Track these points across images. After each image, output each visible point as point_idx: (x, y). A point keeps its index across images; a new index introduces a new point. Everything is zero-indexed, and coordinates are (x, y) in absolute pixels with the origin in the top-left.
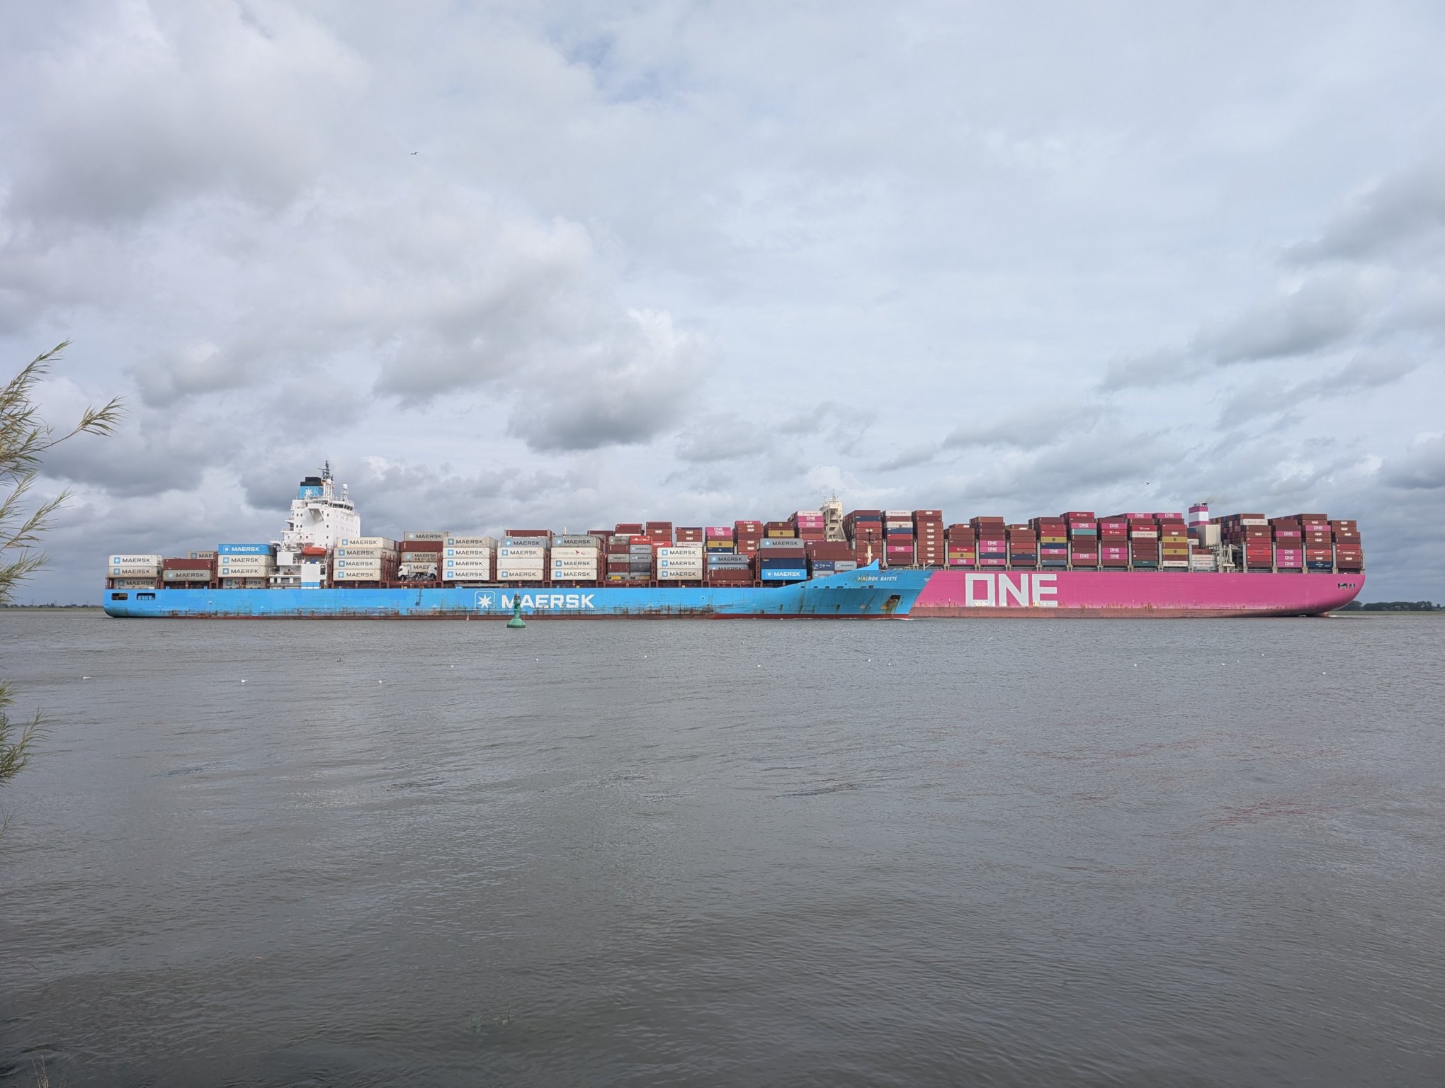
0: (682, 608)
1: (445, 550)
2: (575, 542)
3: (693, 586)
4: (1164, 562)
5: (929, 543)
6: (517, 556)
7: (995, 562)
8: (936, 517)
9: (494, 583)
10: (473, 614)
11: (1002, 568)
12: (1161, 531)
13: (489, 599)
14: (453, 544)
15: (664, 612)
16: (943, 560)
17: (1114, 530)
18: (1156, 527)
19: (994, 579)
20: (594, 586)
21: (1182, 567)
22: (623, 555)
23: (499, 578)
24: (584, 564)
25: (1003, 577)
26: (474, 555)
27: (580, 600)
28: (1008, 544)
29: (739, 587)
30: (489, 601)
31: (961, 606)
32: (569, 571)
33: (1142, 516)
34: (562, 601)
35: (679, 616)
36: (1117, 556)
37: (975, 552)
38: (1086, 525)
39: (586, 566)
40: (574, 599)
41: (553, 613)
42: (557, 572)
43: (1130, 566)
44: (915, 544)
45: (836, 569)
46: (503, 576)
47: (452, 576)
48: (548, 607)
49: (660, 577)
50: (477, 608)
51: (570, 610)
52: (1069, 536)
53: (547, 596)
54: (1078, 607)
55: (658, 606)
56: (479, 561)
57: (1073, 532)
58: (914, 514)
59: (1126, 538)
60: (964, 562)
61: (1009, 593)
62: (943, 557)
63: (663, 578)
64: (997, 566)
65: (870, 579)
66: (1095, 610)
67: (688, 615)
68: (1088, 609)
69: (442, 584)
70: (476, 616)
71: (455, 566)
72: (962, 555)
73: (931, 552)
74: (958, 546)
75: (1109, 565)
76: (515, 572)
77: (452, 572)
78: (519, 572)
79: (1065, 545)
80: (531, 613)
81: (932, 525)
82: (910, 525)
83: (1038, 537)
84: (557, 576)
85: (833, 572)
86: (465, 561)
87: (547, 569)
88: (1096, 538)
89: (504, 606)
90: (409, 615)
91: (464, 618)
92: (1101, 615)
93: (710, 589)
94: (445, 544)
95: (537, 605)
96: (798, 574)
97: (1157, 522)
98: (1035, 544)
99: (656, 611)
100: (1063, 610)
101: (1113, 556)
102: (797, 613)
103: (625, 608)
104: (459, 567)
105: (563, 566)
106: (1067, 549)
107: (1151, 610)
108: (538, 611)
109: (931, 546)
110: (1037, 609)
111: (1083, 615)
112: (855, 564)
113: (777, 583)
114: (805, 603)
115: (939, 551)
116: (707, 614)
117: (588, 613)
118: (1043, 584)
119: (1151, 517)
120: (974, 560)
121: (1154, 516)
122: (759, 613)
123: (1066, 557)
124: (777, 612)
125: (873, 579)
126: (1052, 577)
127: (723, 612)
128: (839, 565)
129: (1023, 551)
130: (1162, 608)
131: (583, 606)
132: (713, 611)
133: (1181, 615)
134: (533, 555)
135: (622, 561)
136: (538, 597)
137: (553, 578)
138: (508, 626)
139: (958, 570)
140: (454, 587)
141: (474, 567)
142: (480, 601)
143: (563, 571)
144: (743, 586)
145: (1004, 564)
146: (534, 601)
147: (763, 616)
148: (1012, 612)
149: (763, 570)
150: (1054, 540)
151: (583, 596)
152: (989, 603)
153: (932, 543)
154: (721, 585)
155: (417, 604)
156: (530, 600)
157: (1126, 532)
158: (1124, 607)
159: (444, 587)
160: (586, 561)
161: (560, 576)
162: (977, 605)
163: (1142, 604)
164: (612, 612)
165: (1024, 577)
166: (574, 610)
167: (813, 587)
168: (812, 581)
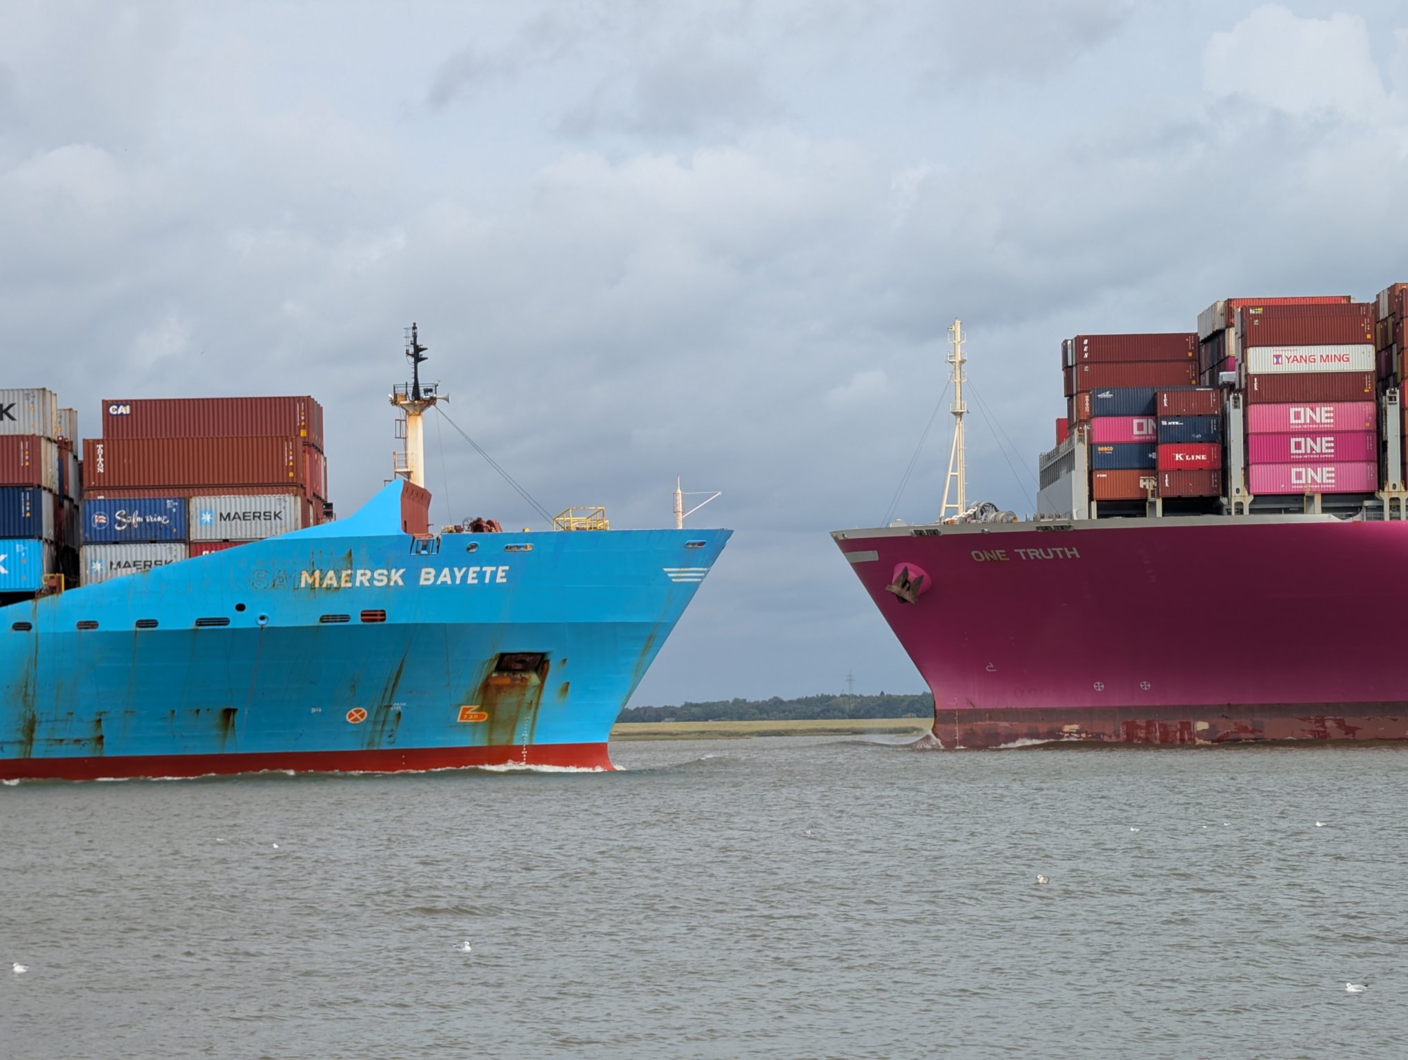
45: (196, 534)
65: (359, 577)
85: (179, 549)
114: (44, 706)
125: (381, 578)
167: (73, 628)
168: (67, 595)
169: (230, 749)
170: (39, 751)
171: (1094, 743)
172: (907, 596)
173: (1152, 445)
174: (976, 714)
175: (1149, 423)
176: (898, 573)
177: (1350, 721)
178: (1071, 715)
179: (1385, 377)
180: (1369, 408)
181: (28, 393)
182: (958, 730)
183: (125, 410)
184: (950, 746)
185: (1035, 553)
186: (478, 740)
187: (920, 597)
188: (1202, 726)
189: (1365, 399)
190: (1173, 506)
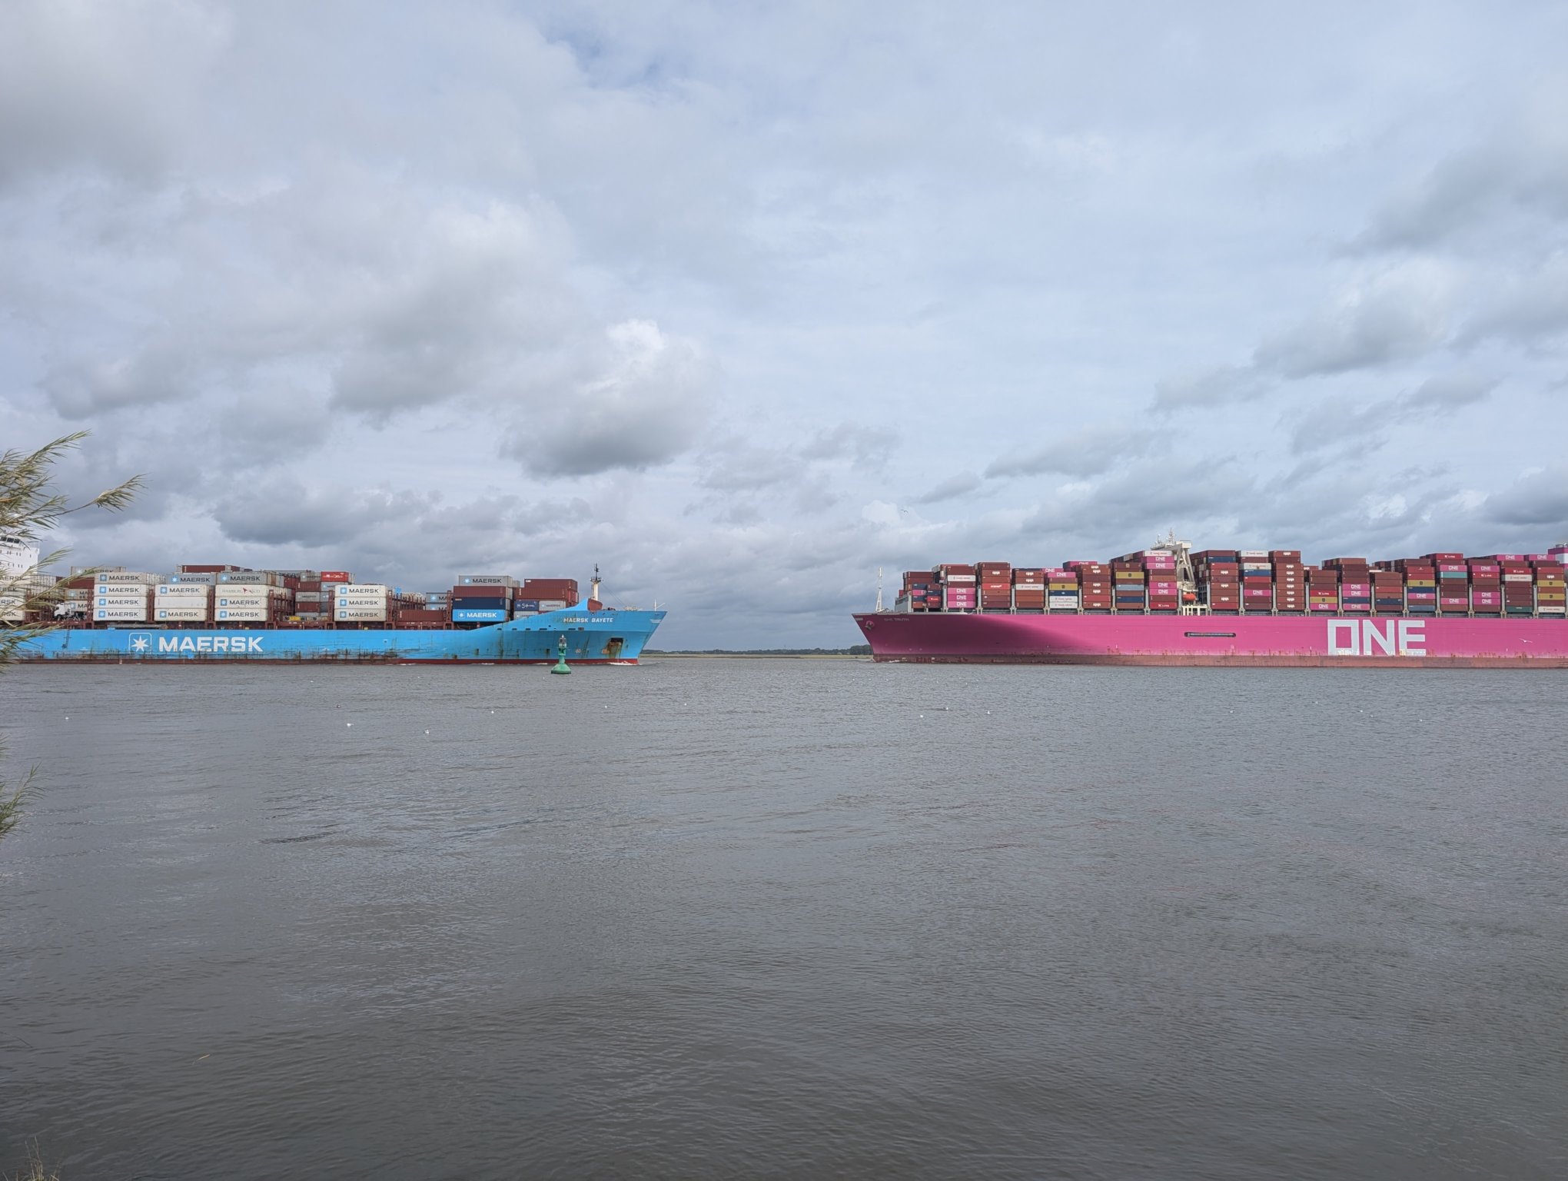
0: (362, 652)
1: (97, 588)
2: (243, 579)
3: (376, 628)
4: (1540, 608)
5: (1289, 586)
6: (177, 593)
7: (1358, 607)
8: (1295, 558)
9: (151, 624)
10: (127, 657)
11: (1366, 613)
12: (1536, 574)
13: (145, 641)
14: (105, 580)
15: (342, 657)
16: (1303, 605)
17: (1486, 573)
18: (1530, 570)
19: (1358, 626)
20: (263, 628)
21: (1558, 614)
22: (313, 594)
23: (157, 618)
24: (252, 603)
25: (1368, 623)
26: (129, 593)
27: (247, 643)
28: (1373, 588)
29: (429, 629)
30: (145, 643)
31: (1324, 655)
32: (235, 611)
33: (1513, 558)
34: (226, 644)
35: (359, 661)
36: (1489, 602)
37: (1338, 597)
38: (1456, 568)
39: (254, 606)
40: (241, 641)
41: (217, 657)
42: (221, 612)
43: (1503, 612)
44: (1274, 587)
45: (540, 610)
46: (161, 616)
47: (104, 616)
48: (210, 650)
49: (337, 618)
50: (132, 651)
51: (235, 654)
52: (1438, 580)
53: (210, 639)
54: (1448, 656)
55: (335, 649)
56: (135, 599)
57: (1442, 575)
58: (1271, 554)
59: (1498, 581)
60: (1326, 607)
61: (1374, 640)
62: (1303, 602)
63: (341, 619)
64: (1360, 611)
65: (578, 620)
66: (1467, 659)
67: (368, 660)
68: (1459, 658)
69: (93, 625)
70: (130, 660)
71: (107, 605)
72: (1324, 600)
73: (1291, 596)
74: (1320, 590)
75: (1481, 611)
76: (174, 611)
77: (104, 612)
78: (179, 611)
79: (1434, 589)
80: (191, 657)
81: (1292, 566)
82: (1268, 566)
83: (1405, 580)
84: (221, 617)
85: (537, 613)
86: (119, 599)
87: (211, 609)
88: (1466, 581)
89: (161, 649)
90: (56, 658)
91: (116, 662)
92: (1472, 665)
93: (393, 632)
94: (96, 581)
95: (199, 649)
96: (494, 615)
97: (1530, 564)
98: (1401, 588)
99: (333, 656)
100: (1432, 659)
101: (1485, 602)
102: (498, 658)
103: (297, 652)
104: (112, 605)
105: (229, 605)
106: (1436, 593)
107: (1526, 660)
108: (199, 655)
109: (1290, 590)
110: (1404, 658)
111: (1454, 664)
112: (563, 603)
113: (470, 625)
114: (505, 647)
115: (1299, 595)
116: (390, 659)
117: (255, 657)
118: (1410, 631)
119: (1523, 558)
120: (1336, 605)
121: (1526, 557)
122: (451, 658)
123: (1434, 602)
124: (473, 657)
125: (583, 620)
126: (1420, 624)
127: (408, 657)
128: (543, 605)
129: (1389, 595)
130: (1538, 657)
131: (250, 650)
132: (396, 656)
133: (1558, 665)
134: (195, 593)
135: (311, 599)
136: (200, 639)
137: (217, 618)
138: (552, 672)
139: (1319, 616)
140: (107, 628)
141: (129, 605)
142: (135, 643)
143: (228, 611)
144: (434, 628)
145: (1369, 609)
146: (195, 644)
147: (456, 661)
148: (1378, 662)
149: (454, 611)
150: (1421, 583)
151: (251, 639)
152: (1353, 651)
153: (1292, 586)
154: (409, 628)
155: (64, 646)
156: (191, 643)
157: (1498, 575)
158: (1497, 656)
159: (95, 629)
160: (255, 599)
161: (225, 616)
162: (1341, 654)
163: (1516, 653)
164: (283, 657)
165: (1390, 624)
166: (241, 654)
167: (511, 630)
168: (510, 622)
169: (549, 658)
170: (504, 658)
171: (909, 662)
172: (870, 628)
173: (926, 596)
174: (883, 655)
175: (925, 591)
176: (867, 623)
177: (966, 658)
178: (904, 656)
179: (978, 583)
180: (974, 589)
181: (504, 577)
182: (879, 658)
183: (529, 581)
184: (877, 662)
185: (899, 619)
186: (608, 657)
187: (872, 628)
188: (933, 658)
189: (973, 587)
190: (930, 610)
